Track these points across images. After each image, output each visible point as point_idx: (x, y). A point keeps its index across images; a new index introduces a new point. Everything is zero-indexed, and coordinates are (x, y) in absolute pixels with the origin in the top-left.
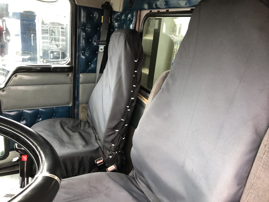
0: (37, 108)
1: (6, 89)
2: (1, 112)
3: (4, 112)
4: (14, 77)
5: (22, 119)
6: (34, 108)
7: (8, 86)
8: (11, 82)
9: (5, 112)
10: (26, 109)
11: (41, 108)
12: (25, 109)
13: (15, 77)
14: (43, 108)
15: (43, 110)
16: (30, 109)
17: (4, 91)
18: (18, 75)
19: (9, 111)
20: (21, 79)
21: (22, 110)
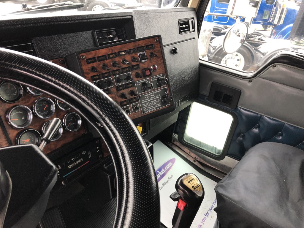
0: (282, 121)
1: (254, 80)
2: (237, 106)
3: (239, 108)
4: (271, 67)
5: (256, 126)
6: (278, 120)
7: (258, 77)
8: (264, 73)
10: (268, 116)
11: (288, 123)
12: (265, 115)
13: (273, 68)
14: (292, 125)
15: (292, 128)
16: (273, 118)
17: (250, 81)
18: (278, 66)
19: (246, 109)
20: (281, 72)
21: (261, 115)
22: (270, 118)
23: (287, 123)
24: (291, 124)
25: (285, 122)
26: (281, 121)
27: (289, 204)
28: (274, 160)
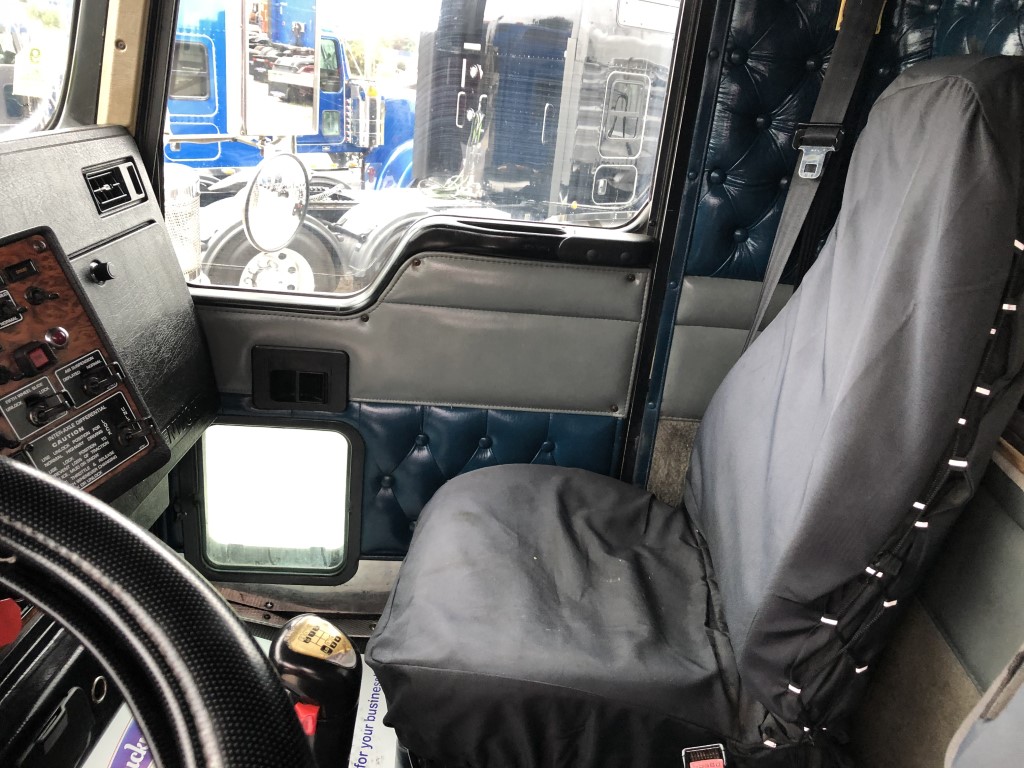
0: (480, 406)
1: (373, 312)
2: (348, 401)
3: (357, 405)
4: (408, 266)
5: (418, 442)
6: (469, 406)
7: (381, 302)
8: (394, 288)
9: (360, 403)
10: (442, 404)
11: (495, 407)
12: (433, 404)
13: (414, 269)
14: (506, 408)
15: (507, 418)
16: (455, 405)
17: (365, 319)
18: (425, 260)
19: (375, 401)
20: (439, 276)
21: (423, 406)
22: (447, 408)
23: (491, 407)
24: (502, 408)
25: (487, 407)
26: (475, 406)
27: (566, 612)
28: (493, 514)
